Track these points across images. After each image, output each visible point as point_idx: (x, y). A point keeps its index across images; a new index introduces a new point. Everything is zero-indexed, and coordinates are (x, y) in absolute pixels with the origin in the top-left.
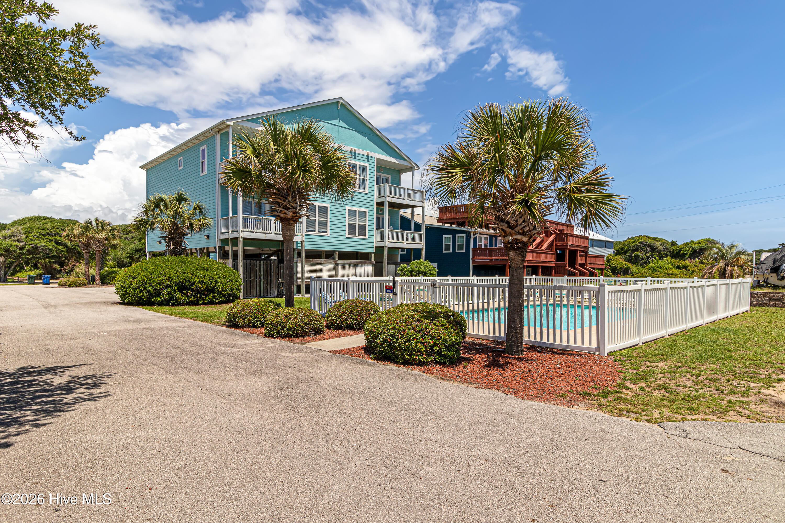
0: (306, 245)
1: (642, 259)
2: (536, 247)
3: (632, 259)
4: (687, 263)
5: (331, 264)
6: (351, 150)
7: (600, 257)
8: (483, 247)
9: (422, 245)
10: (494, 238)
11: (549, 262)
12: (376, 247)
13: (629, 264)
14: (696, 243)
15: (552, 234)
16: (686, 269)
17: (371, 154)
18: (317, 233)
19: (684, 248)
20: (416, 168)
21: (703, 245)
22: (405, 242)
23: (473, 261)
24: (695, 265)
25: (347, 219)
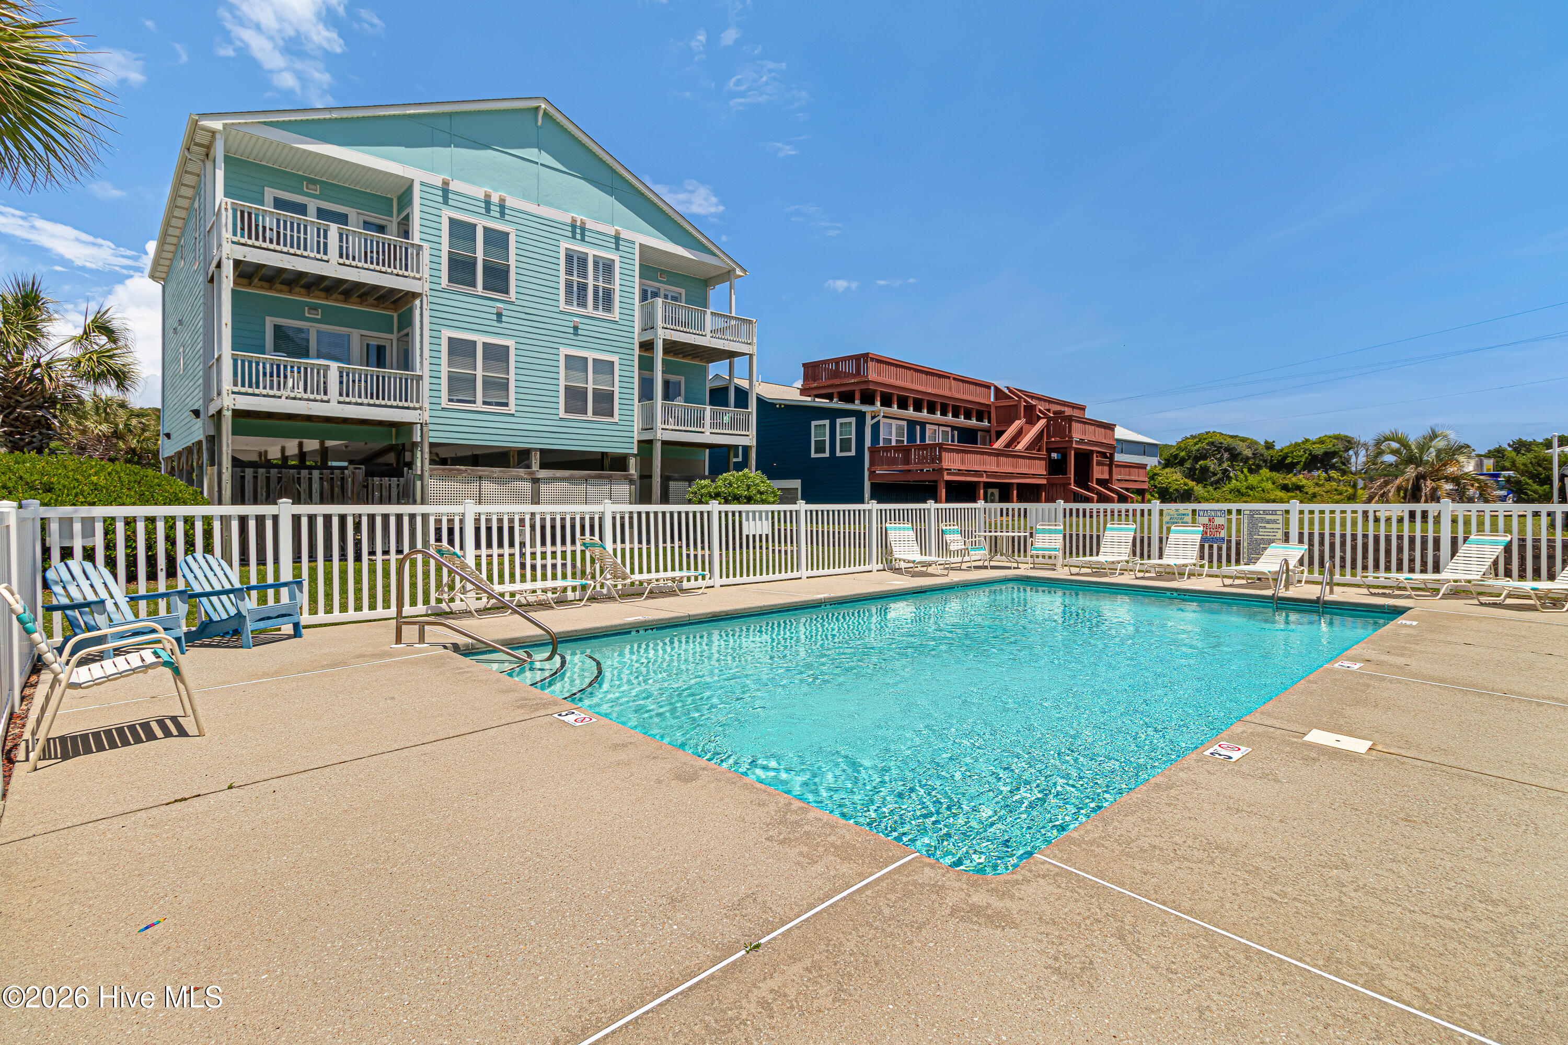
0: (431, 434)
1: (1215, 474)
2: (1008, 445)
3: (1195, 474)
4: (1300, 479)
5: (521, 479)
6: (574, 220)
7: (1138, 468)
8: (894, 444)
9: (748, 438)
10: (918, 428)
11: (1034, 476)
12: (639, 441)
13: (1192, 484)
14: (1314, 443)
15: (1039, 418)
16: (1301, 491)
17: (625, 234)
18: (479, 406)
19: (1292, 452)
20: (739, 272)
21: (1329, 446)
22: (707, 430)
23: (872, 473)
24: (1317, 484)
25: (562, 375)
